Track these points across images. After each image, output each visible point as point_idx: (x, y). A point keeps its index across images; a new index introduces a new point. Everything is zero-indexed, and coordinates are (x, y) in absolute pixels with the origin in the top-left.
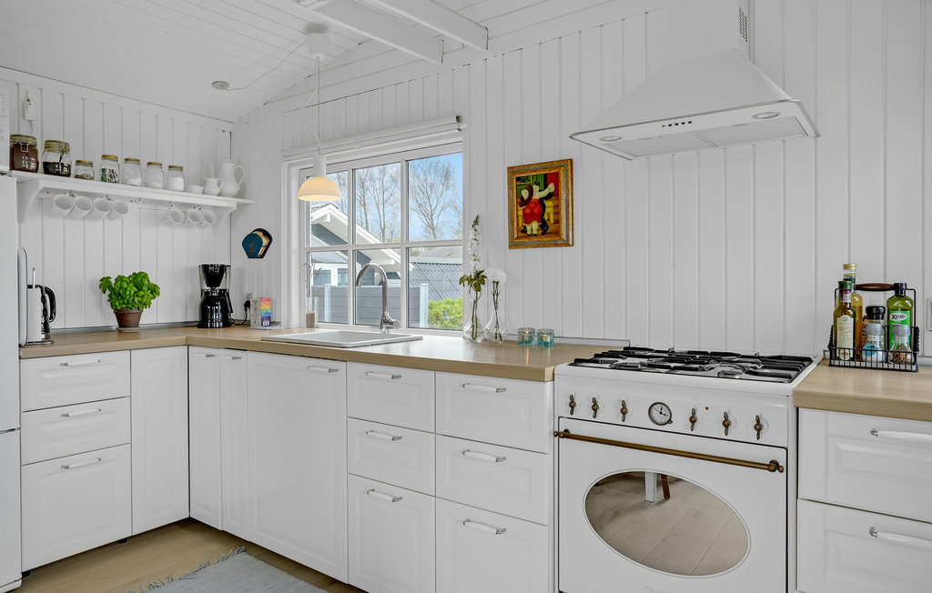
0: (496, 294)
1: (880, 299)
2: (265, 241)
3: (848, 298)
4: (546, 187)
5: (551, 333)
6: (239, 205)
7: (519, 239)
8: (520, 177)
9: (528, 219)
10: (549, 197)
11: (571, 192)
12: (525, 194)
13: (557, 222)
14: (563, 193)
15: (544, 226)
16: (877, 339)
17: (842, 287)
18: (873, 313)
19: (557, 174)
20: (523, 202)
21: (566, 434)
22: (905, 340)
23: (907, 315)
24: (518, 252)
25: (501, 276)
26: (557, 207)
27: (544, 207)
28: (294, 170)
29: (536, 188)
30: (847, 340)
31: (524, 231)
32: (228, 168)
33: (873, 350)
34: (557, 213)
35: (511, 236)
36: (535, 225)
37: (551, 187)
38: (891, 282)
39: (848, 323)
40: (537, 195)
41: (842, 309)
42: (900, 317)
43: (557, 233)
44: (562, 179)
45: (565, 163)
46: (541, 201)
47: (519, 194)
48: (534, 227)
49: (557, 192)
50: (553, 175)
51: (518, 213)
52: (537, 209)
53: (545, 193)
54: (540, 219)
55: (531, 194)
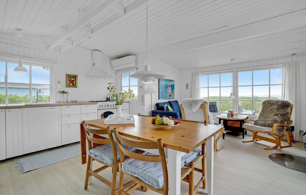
0: (68, 95)
4: (74, 78)
7: (69, 86)
8: (68, 76)
9: (70, 83)
10: (74, 80)
12: (70, 79)
13: (76, 84)
15: (73, 85)
20: (69, 80)
21: (99, 110)
24: (67, 88)
35: (67, 85)
37: (75, 79)
40: (72, 79)
43: (76, 86)
45: (77, 76)
46: (73, 81)
47: (69, 79)
48: (72, 84)
49: (76, 80)
50: (75, 77)
51: (69, 82)
52: (72, 82)
53: (74, 79)
54: (73, 83)
55: (71, 79)
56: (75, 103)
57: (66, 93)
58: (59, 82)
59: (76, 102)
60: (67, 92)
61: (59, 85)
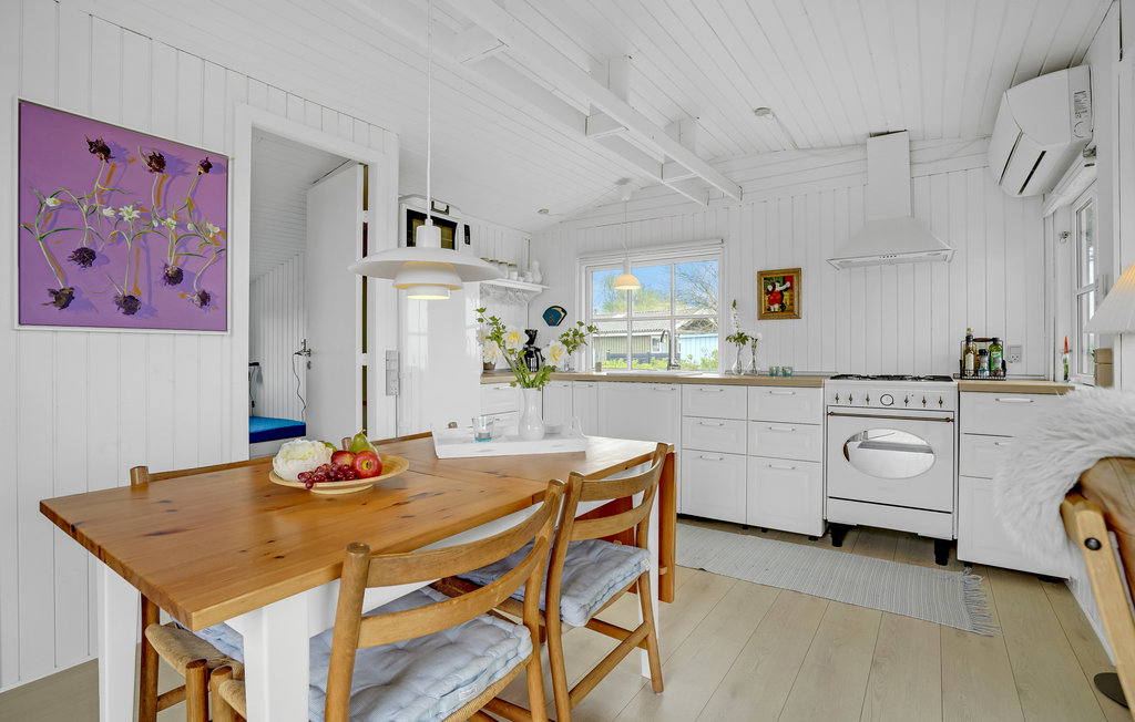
0: (754, 347)
1: (986, 346)
2: (563, 314)
3: (971, 345)
4: (784, 284)
5: (791, 369)
6: (543, 289)
7: (765, 314)
8: (766, 278)
9: (771, 302)
10: (786, 290)
11: (799, 287)
12: (770, 288)
13: (792, 304)
14: (795, 287)
15: (783, 307)
16: (986, 365)
17: (968, 339)
18: (982, 352)
19: (792, 277)
20: (768, 292)
21: (832, 414)
22: (1000, 366)
23: (1000, 353)
24: (764, 322)
25: (759, 336)
26: (792, 296)
27: (783, 295)
28: (584, 267)
29: (777, 284)
30: (970, 365)
31: (769, 309)
32: (535, 264)
33: (984, 370)
34: (792, 299)
35: (760, 311)
36: (777, 306)
37: (788, 284)
38: (991, 337)
39: (971, 358)
40: (778, 288)
41: (967, 351)
42: (995, 354)
43: (792, 311)
44: (795, 280)
45: (798, 271)
46: (781, 292)
47: (766, 287)
49: (791, 288)
50: (790, 277)
51: (767, 298)
52: (778, 297)
53: (784, 287)
54: (781, 302)
55: (774, 287)
56: (781, 377)
58: (735, 303)
59: (785, 375)
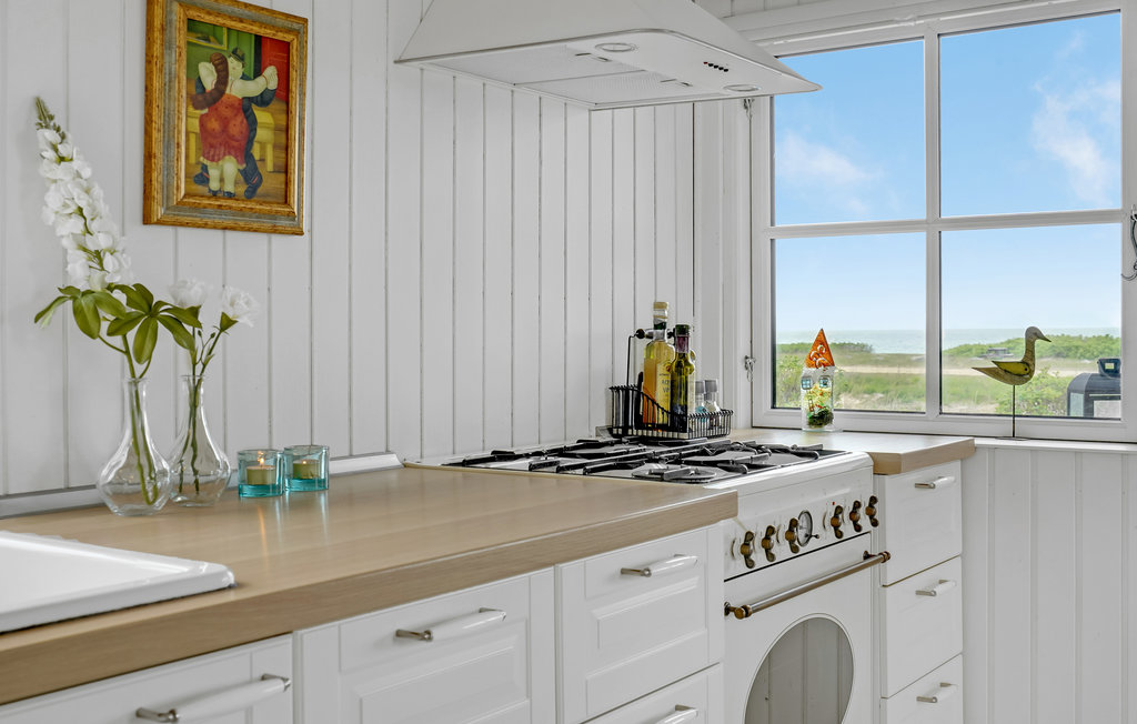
4: (258, 73)
7: (187, 203)
8: (197, 23)
9: (212, 143)
10: (263, 100)
12: (208, 75)
14: (295, 93)
15: (250, 175)
19: (282, 46)
20: (200, 95)
24: (166, 234)
26: (284, 131)
27: (252, 123)
29: (235, 67)
31: (204, 179)
34: (284, 148)
36: (229, 168)
37: (270, 78)
40: (239, 88)
43: (284, 201)
44: (293, 62)
45: (299, 26)
46: (246, 106)
47: (192, 68)
48: (227, 171)
49: (283, 94)
50: (276, 48)
51: (188, 121)
52: (237, 127)
53: (254, 88)
54: (245, 154)
55: (223, 79)
57: (182, 319)
58: (44, 117)
60: (195, 311)
61: (51, 170)
